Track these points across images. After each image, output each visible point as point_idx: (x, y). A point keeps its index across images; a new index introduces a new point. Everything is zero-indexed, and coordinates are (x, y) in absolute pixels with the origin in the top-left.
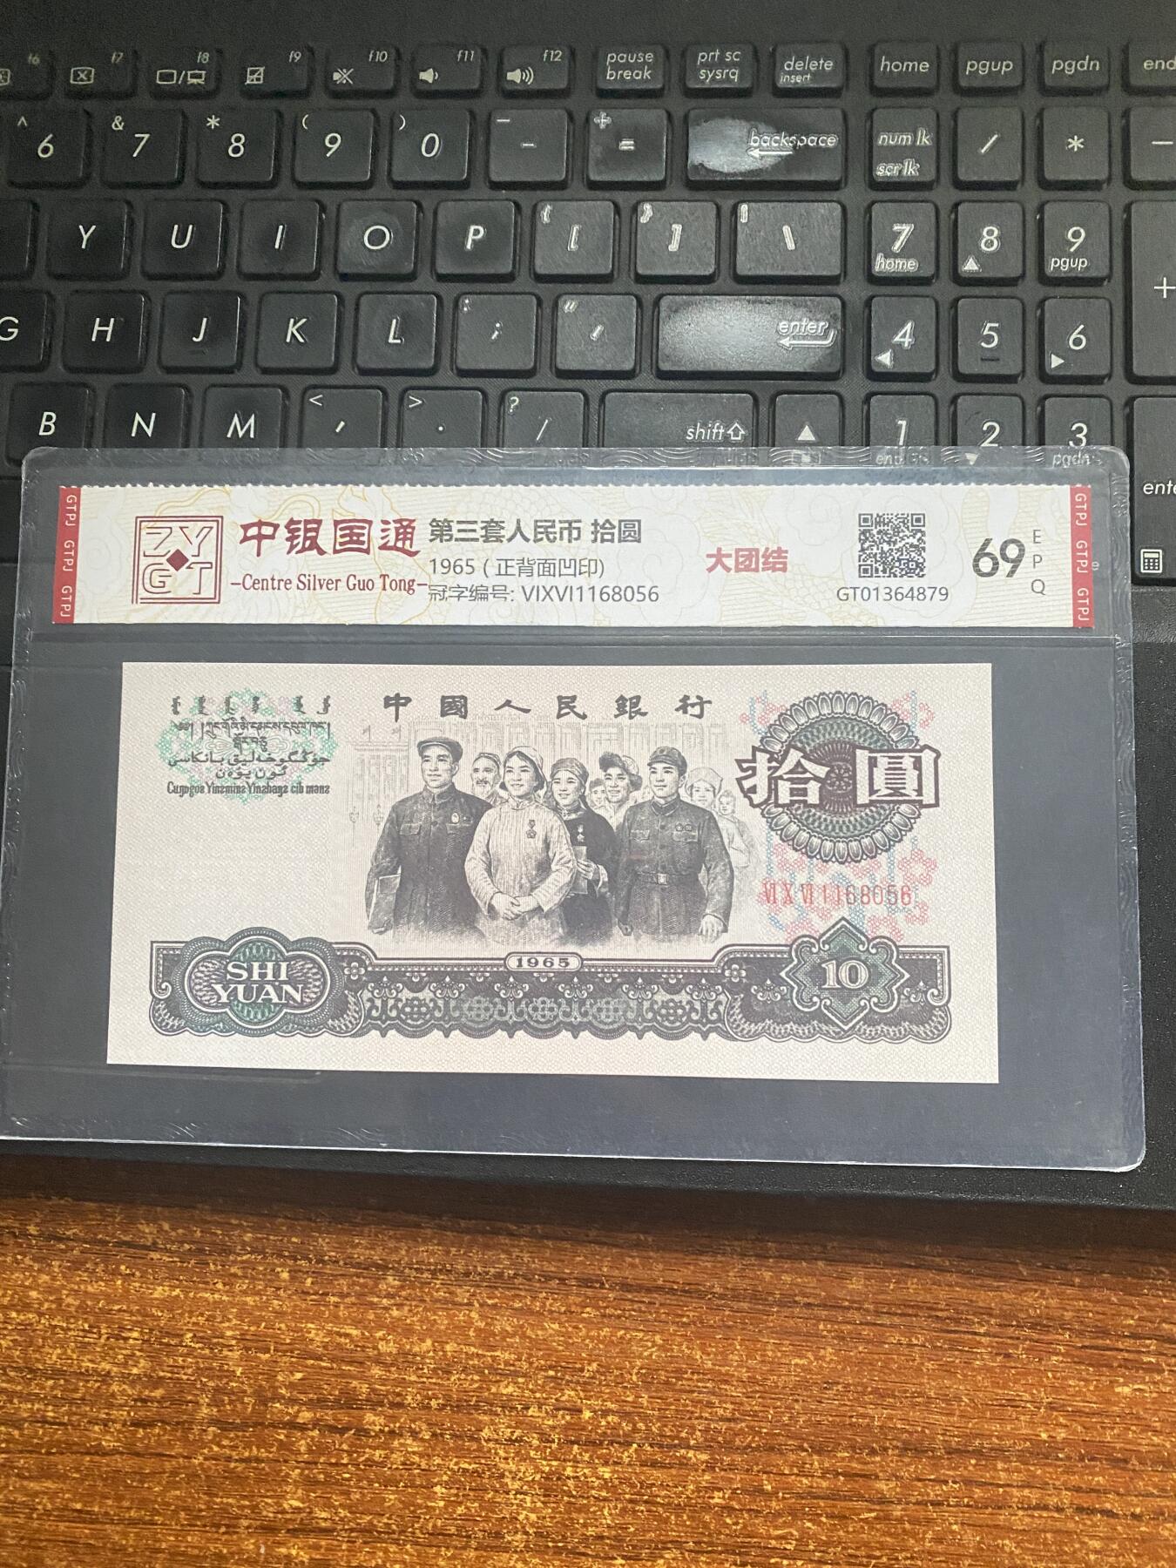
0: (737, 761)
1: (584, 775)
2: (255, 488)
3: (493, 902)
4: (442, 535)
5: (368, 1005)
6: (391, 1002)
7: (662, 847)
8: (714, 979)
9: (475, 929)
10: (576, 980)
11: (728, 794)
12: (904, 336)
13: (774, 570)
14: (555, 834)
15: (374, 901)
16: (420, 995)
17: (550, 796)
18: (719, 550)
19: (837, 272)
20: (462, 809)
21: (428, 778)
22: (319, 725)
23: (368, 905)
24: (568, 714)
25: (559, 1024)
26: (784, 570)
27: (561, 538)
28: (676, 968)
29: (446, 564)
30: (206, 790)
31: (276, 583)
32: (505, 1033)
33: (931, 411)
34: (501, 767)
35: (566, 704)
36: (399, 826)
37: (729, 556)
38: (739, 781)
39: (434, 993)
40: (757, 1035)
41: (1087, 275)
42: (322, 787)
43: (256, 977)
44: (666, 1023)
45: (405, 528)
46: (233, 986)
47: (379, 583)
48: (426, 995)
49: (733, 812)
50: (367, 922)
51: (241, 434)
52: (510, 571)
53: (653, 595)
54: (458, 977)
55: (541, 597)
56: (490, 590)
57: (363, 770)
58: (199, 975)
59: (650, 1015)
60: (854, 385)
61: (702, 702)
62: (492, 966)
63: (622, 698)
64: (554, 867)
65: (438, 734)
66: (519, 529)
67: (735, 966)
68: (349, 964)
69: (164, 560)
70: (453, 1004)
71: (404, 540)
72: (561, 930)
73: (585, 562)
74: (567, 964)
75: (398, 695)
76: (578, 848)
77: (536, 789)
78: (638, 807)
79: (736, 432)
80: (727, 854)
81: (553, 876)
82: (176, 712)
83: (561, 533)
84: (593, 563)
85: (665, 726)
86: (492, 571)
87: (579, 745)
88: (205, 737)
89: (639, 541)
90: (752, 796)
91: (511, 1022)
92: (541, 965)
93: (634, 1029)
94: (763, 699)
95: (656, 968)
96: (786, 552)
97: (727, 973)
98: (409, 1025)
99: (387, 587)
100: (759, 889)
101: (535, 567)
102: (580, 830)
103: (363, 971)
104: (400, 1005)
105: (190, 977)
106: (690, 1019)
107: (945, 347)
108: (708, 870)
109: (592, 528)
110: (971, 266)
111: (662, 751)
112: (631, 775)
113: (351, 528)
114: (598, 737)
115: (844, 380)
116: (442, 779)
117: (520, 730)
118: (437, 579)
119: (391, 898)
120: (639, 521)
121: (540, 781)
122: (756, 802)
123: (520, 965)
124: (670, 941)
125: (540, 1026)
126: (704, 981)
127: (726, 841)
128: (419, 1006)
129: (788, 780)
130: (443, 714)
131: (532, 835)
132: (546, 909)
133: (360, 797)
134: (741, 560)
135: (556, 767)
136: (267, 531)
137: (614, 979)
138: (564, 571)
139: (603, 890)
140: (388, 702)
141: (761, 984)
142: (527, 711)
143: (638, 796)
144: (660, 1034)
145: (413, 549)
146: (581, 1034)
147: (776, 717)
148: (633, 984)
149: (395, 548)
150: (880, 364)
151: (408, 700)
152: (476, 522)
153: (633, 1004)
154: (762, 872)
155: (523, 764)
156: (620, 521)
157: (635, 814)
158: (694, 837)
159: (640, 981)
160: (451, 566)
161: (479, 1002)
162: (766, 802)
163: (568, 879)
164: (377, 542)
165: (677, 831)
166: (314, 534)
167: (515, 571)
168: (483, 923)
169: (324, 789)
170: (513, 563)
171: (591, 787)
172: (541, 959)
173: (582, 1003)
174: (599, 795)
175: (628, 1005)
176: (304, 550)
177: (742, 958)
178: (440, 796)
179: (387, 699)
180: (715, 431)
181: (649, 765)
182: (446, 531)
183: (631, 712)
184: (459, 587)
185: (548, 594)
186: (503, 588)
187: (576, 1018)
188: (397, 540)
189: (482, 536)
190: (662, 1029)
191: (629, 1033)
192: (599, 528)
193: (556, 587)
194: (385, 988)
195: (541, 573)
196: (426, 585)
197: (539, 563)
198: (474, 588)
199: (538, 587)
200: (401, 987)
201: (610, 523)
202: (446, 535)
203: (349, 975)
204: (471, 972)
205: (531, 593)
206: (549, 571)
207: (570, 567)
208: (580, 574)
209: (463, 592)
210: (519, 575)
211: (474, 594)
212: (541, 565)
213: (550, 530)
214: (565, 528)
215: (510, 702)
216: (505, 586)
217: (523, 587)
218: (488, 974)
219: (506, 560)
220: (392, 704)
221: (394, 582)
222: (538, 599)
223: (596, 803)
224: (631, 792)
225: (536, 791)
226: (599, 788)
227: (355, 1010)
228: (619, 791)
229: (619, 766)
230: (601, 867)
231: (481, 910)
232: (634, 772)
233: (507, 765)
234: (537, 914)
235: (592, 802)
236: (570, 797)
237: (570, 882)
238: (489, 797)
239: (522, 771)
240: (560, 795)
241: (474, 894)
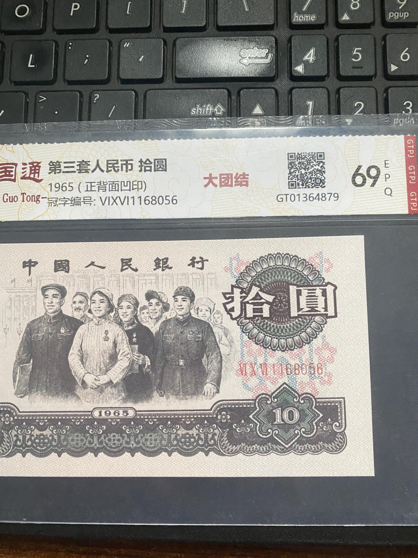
0: (223, 293)
1: (137, 304)
3: (85, 379)
4: (56, 170)
5: (15, 438)
6: (28, 437)
7: (182, 344)
8: (212, 421)
9: (75, 395)
10: (132, 423)
11: (218, 312)
12: (310, 56)
13: (241, 185)
14: (120, 338)
15: (18, 379)
16: (45, 433)
17: (117, 317)
18: (210, 175)
19: (271, 22)
20: (66, 325)
21: (47, 308)
23: (14, 381)
24: (127, 268)
25: (123, 448)
26: (247, 185)
27: (122, 170)
28: (190, 415)
29: (57, 186)
32: (92, 454)
33: (325, 96)
34: (89, 300)
35: (126, 263)
36: (31, 335)
37: (217, 178)
38: (224, 305)
39: (52, 431)
40: (236, 452)
41: (409, 21)
44: (185, 447)
45: (35, 167)
47: (20, 198)
48: (47, 432)
49: (221, 323)
50: (14, 391)
52: (93, 188)
53: (174, 201)
54: (65, 422)
55: (111, 203)
56: (82, 200)
57: (11, 303)
59: (175, 442)
60: (283, 84)
61: (202, 261)
62: (85, 415)
63: (158, 259)
64: (119, 357)
65: (53, 282)
66: (98, 165)
67: (224, 413)
68: (4, 415)
70: (63, 437)
71: (34, 173)
72: (123, 394)
73: (136, 183)
74: (127, 414)
75: (30, 260)
76: (133, 346)
77: (109, 312)
78: (167, 321)
80: (218, 347)
81: (119, 363)
83: (122, 167)
84: (140, 183)
85: (183, 274)
86: (83, 189)
87: (133, 286)
89: (166, 171)
90: (232, 313)
91: (96, 448)
92: (112, 415)
93: (166, 451)
94: (237, 258)
95: (178, 415)
96: (248, 175)
97: (219, 417)
98: (38, 450)
99: (25, 200)
100: (237, 367)
101: (107, 186)
102: (135, 336)
103: (12, 419)
104: (33, 438)
106: (198, 444)
107: (332, 62)
108: (208, 357)
109: (139, 164)
110: (346, 17)
111: (181, 289)
112: (163, 303)
113: (5, 168)
114: (144, 282)
115: (278, 81)
116: (55, 308)
117: (98, 279)
118: (53, 194)
119: (27, 377)
120: (165, 160)
121: (111, 307)
122: (234, 317)
123: (100, 415)
124: (186, 399)
125: (112, 450)
126: (206, 422)
127: (218, 340)
128: (44, 439)
129: (252, 303)
130: (56, 270)
131: (106, 339)
132: (115, 382)
133: (10, 319)
134: (223, 180)
135: (120, 299)
137: (154, 422)
138: (123, 188)
139: (148, 370)
140: (25, 264)
141: (239, 422)
142: (103, 268)
143: (168, 315)
144: (181, 453)
145: (39, 179)
146: (136, 454)
147: (244, 268)
148: (165, 425)
149: (29, 178)
150: (297, 72)
151: (36, 263)
152: (74, 162)
153: (165, 436)
154: (238, 357)
155: (102, 298)
156: (155, 160)
157: (166, 325)
158: (199, 338)
159: (169, 423)
160: (60, 187)
161: (77, 436)
162: (240, 316)
163: (127, 364)
164: (19, 175)
165: (190, 334)
167: (96, 188)
168: (79, 391)
170: (95, 184)
171: (141, 310)
172: (112, 411)
173: (136, 436)
174: (146, 315)
175: (163, 437)
177: (228, 408)
178: (54, 318)
179: (24, 263)
180: (207, 109)
181: (174, 297)
182: (58, 167)
183: (163, 267)
184: (65, 198)
185: (115, 201)
186: (89, 198)
187: (133, 445)
188: (31, 173)
189: (77, 170)
190: (183, 450)
191: (163, 453)
192: (143, 164)
193: (119, 197)
194: (24, 428)
195: (111, 189)
196: (46, 198)
197: (110, 184)
198: (73, 199)
199: (109, 197)
200: (33, 428)
201: (149, 161)
202: (58, 170)
203: (4, 422)
204: (73, 419)
205: (105, 201)
206: (115, 188)
207: (127, 186)
208: (133, 189)
209: (67, 201)
210: (99, 191)
211: (73, 202)
212: (111, 185)
213: (115, 165)
214: (124, 164)
215: (94, 262)
216: (91, 197)
217: (101, 198)
218: (82, 420)
219: (91, 183)
220: (27, 266)
221: (29, 197)
222: (109, 204)
223: (143, 319)
224: (163, 313)
225: (109, 314)
226: (145, 311)
227: (8, 441)
228: (157, 312)
229: (156, 298)
230: (146, 357)
231: (78, 384)
232: (165, 301)
233: (92, 299)
234: (110, 385)
235: (141, 319)
236: (129, 316)
237: (129, 366)
238: (82, 318)
239: (101, 302)
240: (123, 315)
241: (74, 374)
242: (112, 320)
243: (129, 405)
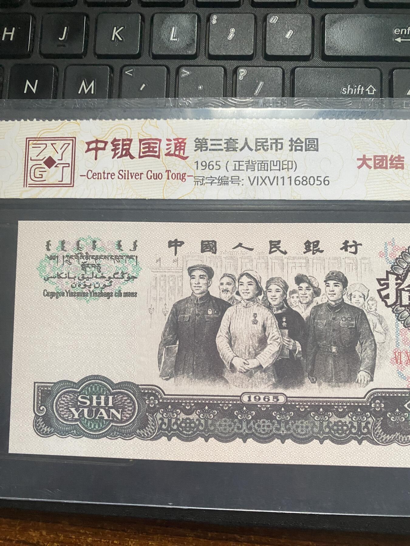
0: (377, 279)
1: (286, 287)
2: (94, 121)
3: (233, 362)
4: (202, 147)
5: (160, 422)
6: (173, 421)
7: (334, 330)
8: (365, 409)
9: (223, 378)
10: (283, 409)
11: (372, 299)
13: (397, 168)
14: (269, 322)
15: (163, 360)
16: (191, 417)
17: (265, 299)
18: (364, 156)
20: (214, 307)
21: (194, 289)
22: (131, 257)
23: (160, 363)
24: (276, 251)
25: (273, 435)
26: (402, 168)
27: (271, 149)
28: (343, 402)
29: (204, 164)
30: (65, 294)
31: (106, 175)
32: (241, 440)
34: (237, 282)
35: (275, 245)
36: (177, 316)
37: (371, 159)
38: (379, 291)
39: (199, 416)
40: (391, 442)
42: (133, 293)
43: (94, 404)
44: (337, 435)
45: (180, 143)
46: (81, 409)
47: (165, 175)
48: (194, 416)
49: (376, 310)
50: (159, 373)
51: (86, 91)
52: (241, 168)
53: (326, 181)
54: (212, 406)
55: (259, 183)
56: (230, 179)
57: (156, 283)
58: (62, 402)
59: (327, 430)
61: (356, 245)
62: (233, 400)
63: (308, 242)
64: (269, 341)
65: (200, 263)
66: (246, 143)
67: (378, 401)
68: (149, 398)
69: (42, 162)
70: (210, 422)
71: (180, 149)
72: (274, 380)
73: (286, 163)
74: (278, 400)
75: (176, 240)
76: (283, 331)
77: (257, 295)
78: (318, 307)
79: (371, 90)
80: (372, 335)
81: (268, 347)
82: (48, 249)
83: (271, 146)
84: (290, 163)
85: (335, 258)
86: (231, 167)
87: (283, 269)
88: (65, 264)
89: (317, 150)
90: (387, 300)
91: (244, 433)
92: (262, 400)
93: (317, 438)
94: (392, 243)
95: (331, 402)
96: (403, 158)
97: (373, 405)
98: (184, 434)
99: (170, 177)
100: (392, 355)
102: (284, 320)
103: (157, 402)
104: (179, 422)
105: (57, 403)
106: (351, 432)
108: (361, 344)
109: (290, 143)
111: (333, 273)
112: (314, 287)
113: (149, 143)
114: (294, 265)
116: (202, 289)
117: (247, 260)
118: (199, 173)
119: (173, 359)
120: (317, 139)
121: (259, 290)
122: (389, 304)
123: (250, 400)
124: (339, 386)
125: (262, 436)
126: (359, 410)
127: (372, 327)
128: (190, 423)
129: (407, 291)
130: (203, 251)
131: (255, 322)
132: (264, 367)
133: (155, 299)
134: (377, 162)
135: (269, 282)
136: (101, 145)
137: (306, 409)
138: (273, 168)
139: (299, 356)
140: (170, 244)
141: (393, 412)
142: (251, 250)
143: (319, 300)
144: (333, 441)
145: (185, 156)
146: (286, 441)
147: (400, 254)
148: (317, 412)
149: (174, 155)
151: (182, 243)
152: (221, 140)
153: (317, 424)
154: (393, 345)
155: (250, 280)
156: (306, 139)
157: (317, 311)
158: (352, 325)
159: (321, 410)
160: (207, 165)
161: (225, 421)
162: (395, 304)
163: (277, 349)
164: (164, 151)
165: (342, 321)
166: (128, 147)
167: (244, 168)
168: (227, 375)
169: (134, 295)
170: (243, 163)
171: (290, 294)
172: (262, 397)
173: (287, 423)
174: (295, 299)
175: (314, 424)
176: (121, 156)
177: (382, 396)
178: (201, 299)
179: (170, 242)
180: (359, 89)
181: (325, 281)
182: (204, 145)
183: (313, 250)
184: (211, 177)
185: (264, 181)
186: (237, 178)
187: (283, 432)
188: (176, 150)
189: (225, 148)
190: (335, 438)
191: (315, 441)
192: (293, 143)
193: (269, 177)
194: (170, 412)
195: (260, 169)
196: (192, 176)
197: (258, 163)
198: (220, 178)
199: (258, 177)
200: (179, 411)
201: (300, 140)
202: (204, 147)
203: (149, 404)
204: (220, 403)
205: (254, 181)
206: (264, 168)
207: (276, 165)
208: (283, 169)
209: (214, 180)
210: (247, 171)
211: (220, 181)
212: (260, 165)
213: (265, 144)
214: (274, 143)
215: (242, 244)
216: (239, 177)
217: (249, 177)
218: (231, 405)
219: (239, 162)
220: (173, 246)
221: (174, 175)
222: (258, 184)
223: (293, 304)
224: (314, 298)
225: (257, 296)
226: (295, 295)
227: (152, 424)
228: (307, 297)
229: (307, 282)
230: (296, 342)
231: (226, 367)
232: (316, 286)
233: (240, 281)
234: (259, 370)
235: (291, 303)
236: (278, 300)
237: (279, 351)
238: (229, 300)
239: (249, 285)
240: (272, 299)
241: (222, 357)
242: (260, 303)
243: (280, 390)
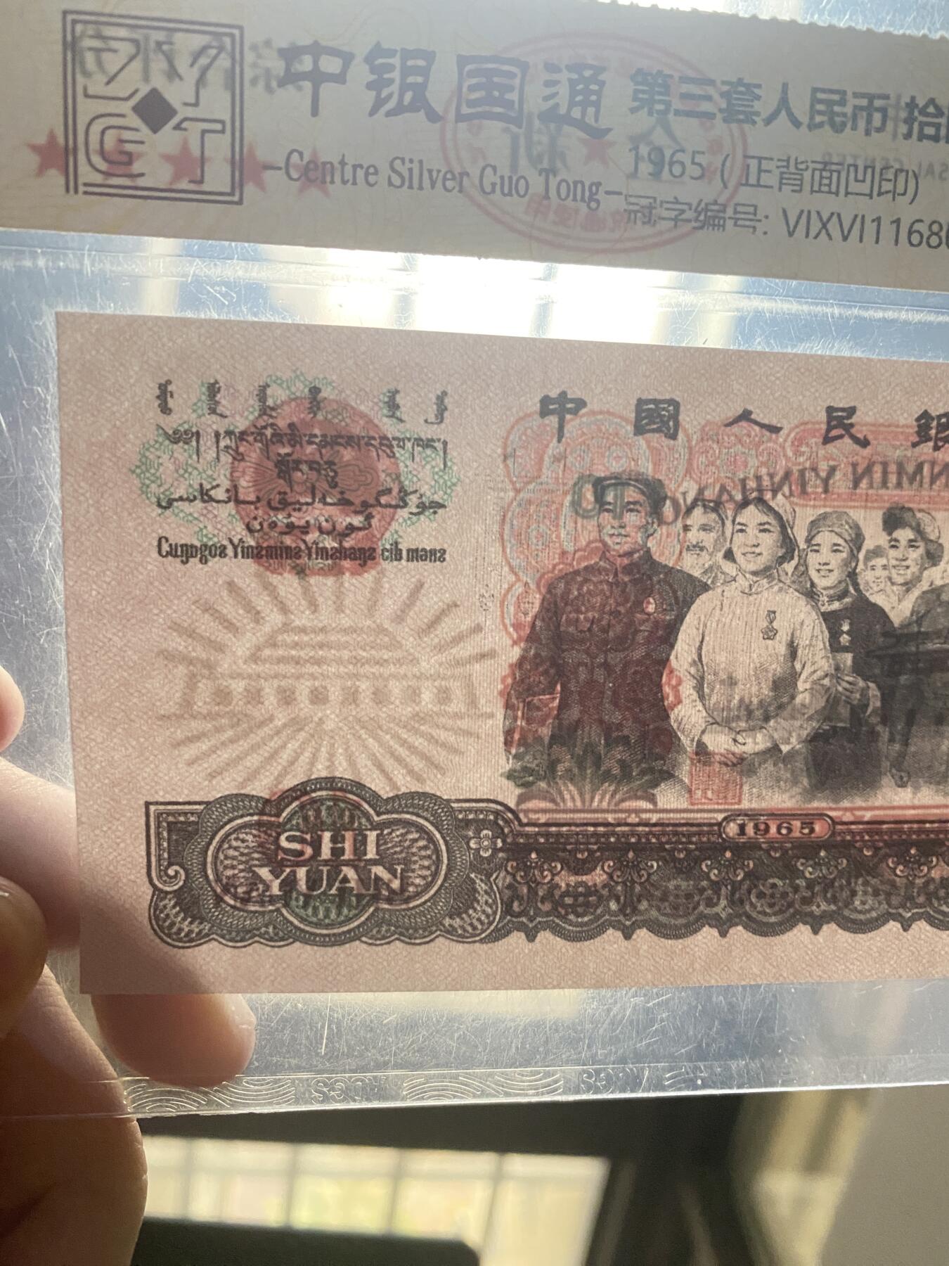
1: (857, 540)
3: (705, 739)
4: (653, 101)
5: (507, 894)
6: (543, 890)
10: (823, 853)
14: (807, 633)
15: (518, 735)
16: (589, 879)
17: (802, 571)
20: (661, 592)
22: (428, 444)
24: (841, 437)
25: (793, 915)
27: (854, 128)
29: (657, 156)
30: (230, 551)
31: (348, 169)
32: (714, 931)
35: (839, 420)
36: (559, 617)
39: (611, 876)
42: (433, 552)
43: (326, 852)
44: (944, 908)
45: (587, 81)
46: (288, 870)
47: (537, 184)
48: (597, 878)
52: (765, 179)
54: (647, 851)
55: (813, 233)
58: (231, 852)
59: (922, 898)
62: (700, 835)
63: (925, 415)
64: (801, 685)
66: (784, 102)
68: (478, 831)
69: (126, 108)
70: (638, 890)
71: (585, 105)
72: (805, 781)
73: (889, 174)
74: (812, 831)
75: (563, 394)
76: (839, 656)
77: (782, 560)
81: (800, 699)
82: (165, 409)
83: (855, 117)
84: (901, 176)
86: (734, 175)
88: (222, 455)
91: (723, 915)
92: (773, 833)
93: (897, 918)
95: (937, 832)
98: (570, 923)
99: (553, 193)
101: (807, 175)
102: (846, 628)
103: (500, 844)
104: (557, 894)
105: (216, 857)
109: (907, 113)
112: (927, 541)
113: (488, 73)
116: (630, 541)
118: (641, 185)
121: (788, 547)
123: (742, 833)
125: (766, 919)
128: (586, 895)
130: (639, 430)
131: (770, 634)
132: (785, 748)
133: (497, 569)
136: (330, 65)
137: (877, 850)
138: (854, 187)
139: (873, 720)
140: (546, 406)
142: (775, 430)
144: (934, 923)
145: (601, 125)
146: (825, 928)
148: (902, 858)
149: (568, 119)
151: (580, 404)
152: (711, 82)
153: (901, 884)
155: (765, 519)
157: (928, 603)
159: (913, 851)
160: (667, 163)
161: (678, 887)
163: (821, 703)
164: (535, 105)
166: (420, 79)
167: (771, 179)
169: (436, 555)
170: (772, 165)
171: (867, 559)
172: (774, 824)
173: (829, 885)
174: (879, 572)
175: (894, 885)
176: (399, 110)
178: (627, 569)
179: (545, 401)
182: (660, 93)
183: (937, 439)
184: (677, 202)
185: (824, 226)
186: (751, 210)
187: (818, 906)
188: (572, 104)
189: (721, 110)
190: (936, 915)
191: (891, 924)
192: (916, 113)
193: (839, 215)
194: (535, 868)
195: (816, 188)
196: (620, 193)
197: (814, 170)
198: (703, 205)
199: (809, 212)
200: (559, 867)
201: (936, 107)
202: (660, 102)
203: (478, 850)
204: (667, 843)
205: (797, 222)
206: (829, 185)
207: (864, 181)
208: (880, 194)
209: (683, 211)
210: (780, 189)
211: (702, 218)
212: (817, 173)
213: (837, 109)
214: (862, 108)
215: (750, 413)
216: (756, 207)
217: (784, 212)
218: (692, 847)
219: (760, 159)
220: (552, 412)
221: (564, 184)
222: (807, 235)
223: (872, 585)
224: (926, 569)
225: (781, 564)
226: (880, 562)
227: (486, 902)
228: (908, 567)
229: (911, 526)
230: (871, 685)
231: (686, 752)
232: (932, 537)
233: (738, 520)
234: (771, 756)
235: (867, 583)
236: (836, 573)
237: (824, 708)
238: (705, 572)
239: (761, 531)
240: (818, 571)
241: (675, 726)
242: (788, 582)
243: (818, 804)
